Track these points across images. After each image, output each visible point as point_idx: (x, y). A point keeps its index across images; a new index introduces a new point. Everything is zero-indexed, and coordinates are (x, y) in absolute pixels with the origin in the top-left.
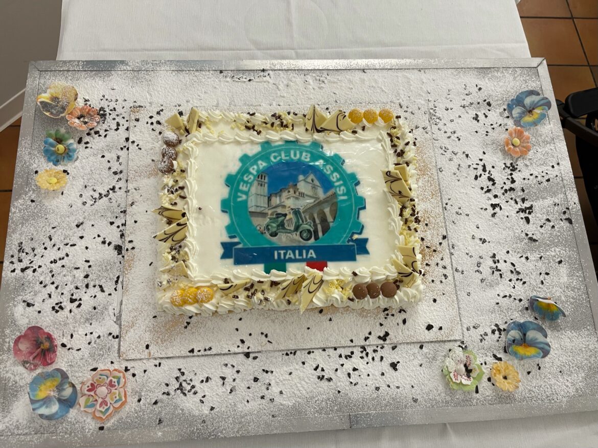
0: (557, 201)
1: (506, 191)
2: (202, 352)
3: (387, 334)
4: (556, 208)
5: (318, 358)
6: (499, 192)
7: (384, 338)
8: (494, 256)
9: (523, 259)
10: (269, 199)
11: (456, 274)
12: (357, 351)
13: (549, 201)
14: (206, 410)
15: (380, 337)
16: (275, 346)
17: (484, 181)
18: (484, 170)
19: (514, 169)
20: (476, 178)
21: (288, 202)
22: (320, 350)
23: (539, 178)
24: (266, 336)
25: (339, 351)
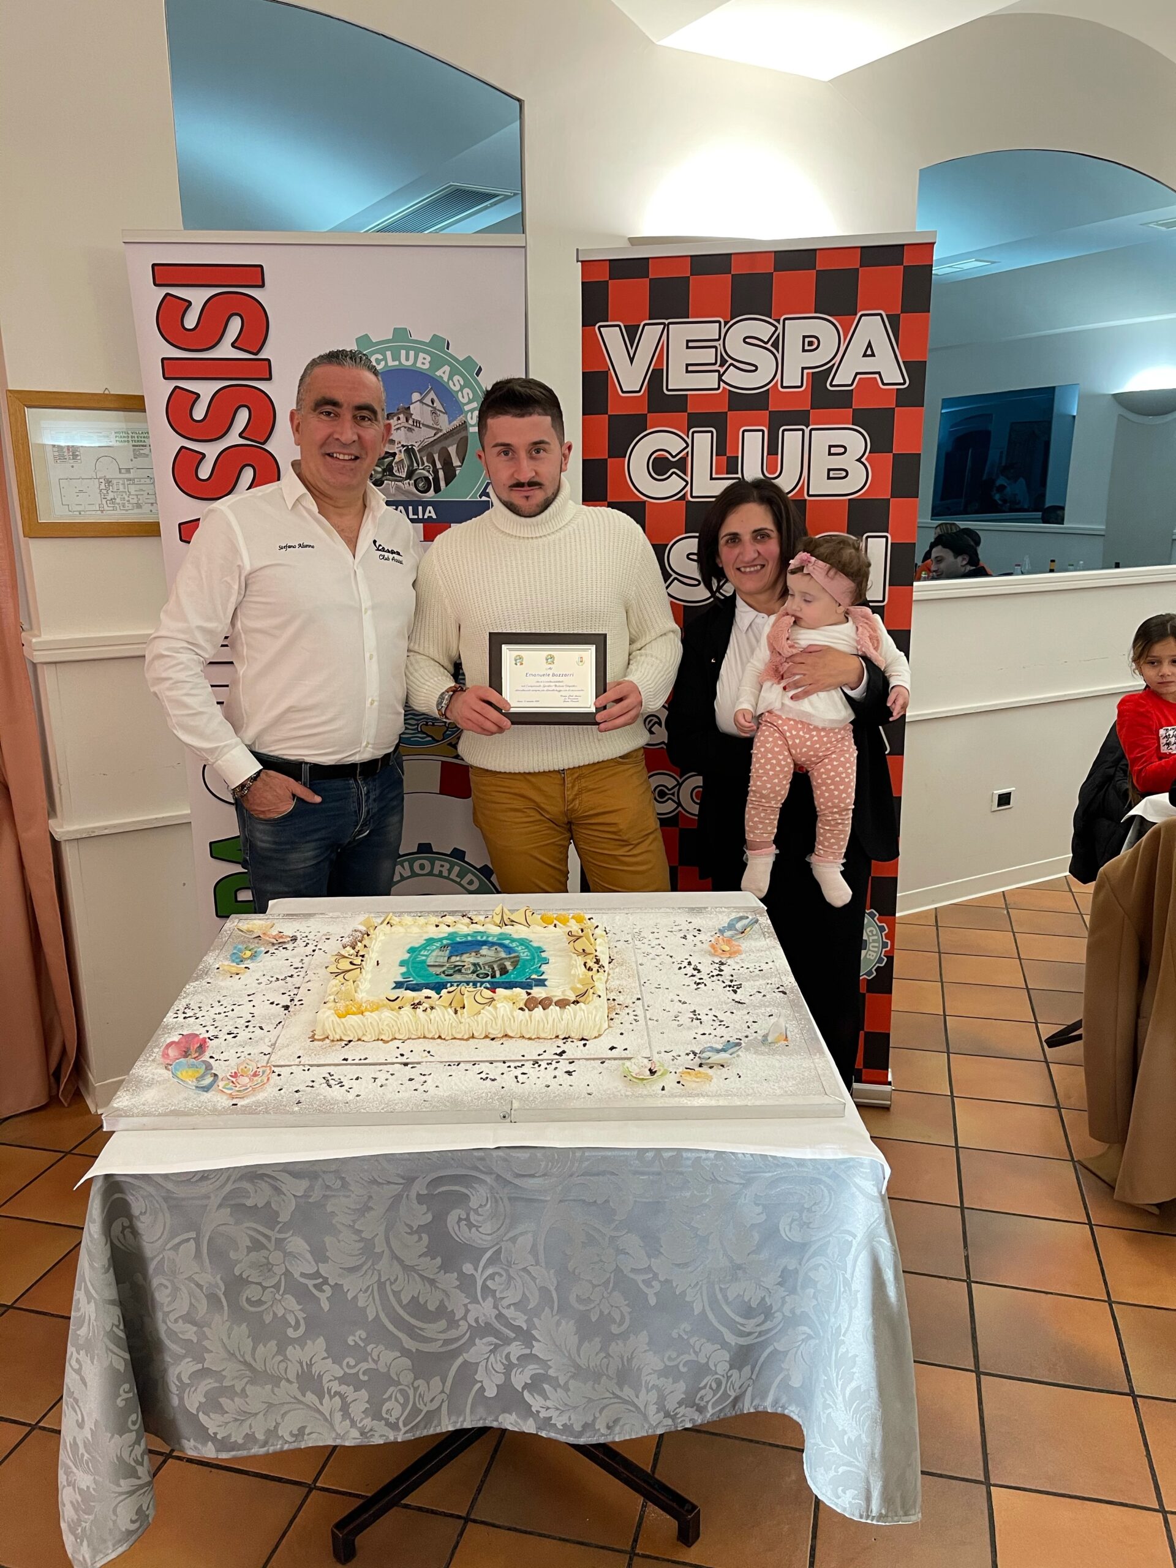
0: (770, 982)
1: (713, 976)
2: (357, 1061)
3: (564, 1052)
4: (769, 986)
5: (484, 1067)
6: (705, 977)
7: (561, 1054)
8: (695, 1011)
9: (728, 1013)
10: (449, 958)
11: (650, 1022)
12: (529, 1064)
13: (761, 982)
14: (351, 1096)
15: (556, 1054)
16: (437, 1058)
17: (690, 970)
18: (689, 964)
19: (722, 964)
20: (680, 968)
21: (469, 959)
22: (488, 1064)
23: (751, 970)
24: (429, 1052)
25: (508, 1064)
